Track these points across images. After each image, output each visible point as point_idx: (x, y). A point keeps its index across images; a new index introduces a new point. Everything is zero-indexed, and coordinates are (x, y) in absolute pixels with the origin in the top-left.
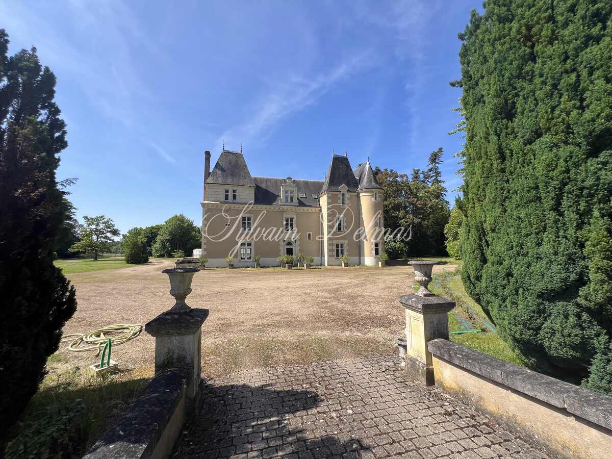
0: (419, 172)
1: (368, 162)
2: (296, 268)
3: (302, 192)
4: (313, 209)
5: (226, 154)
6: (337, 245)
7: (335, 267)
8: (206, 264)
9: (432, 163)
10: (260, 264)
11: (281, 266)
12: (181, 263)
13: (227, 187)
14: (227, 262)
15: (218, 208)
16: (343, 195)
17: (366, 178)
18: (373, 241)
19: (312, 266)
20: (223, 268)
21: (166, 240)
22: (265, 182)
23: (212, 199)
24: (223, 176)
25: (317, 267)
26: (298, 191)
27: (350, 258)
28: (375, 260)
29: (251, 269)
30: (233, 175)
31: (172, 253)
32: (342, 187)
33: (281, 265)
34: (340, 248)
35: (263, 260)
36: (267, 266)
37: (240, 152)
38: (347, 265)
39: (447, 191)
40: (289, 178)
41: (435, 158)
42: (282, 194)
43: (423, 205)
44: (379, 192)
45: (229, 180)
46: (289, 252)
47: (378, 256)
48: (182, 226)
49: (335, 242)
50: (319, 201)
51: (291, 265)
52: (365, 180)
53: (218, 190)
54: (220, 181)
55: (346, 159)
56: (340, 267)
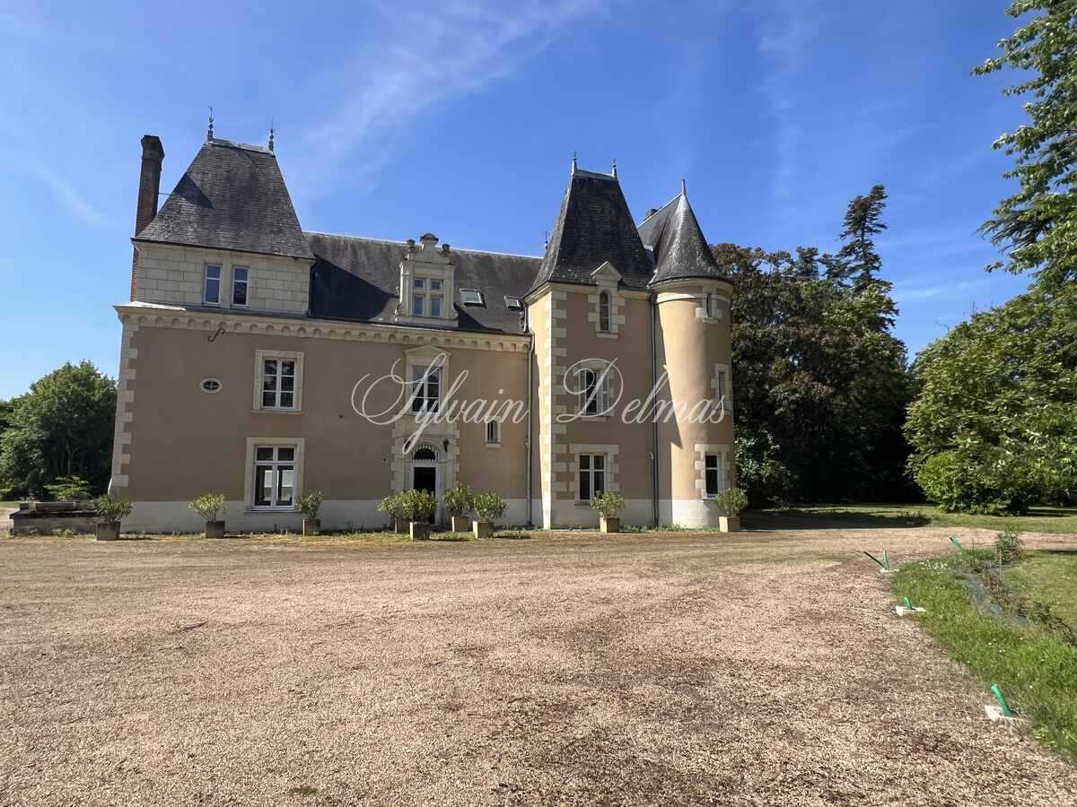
0: (815, 258)
1: (683, 198)
2: (442, 535)
3: (470, 289)
4: (507, 341)
5: (218, 151)
6: (584, 461)
7: (575, 532)
8: (124, 521)
9: (855, 232)
10: (318, 522)
11: (392, 529)
12: (33, 515)
13: (212, 258)
14: (201, 511)
15: (176, 326)
16: (604, 296)
17: (675, 246)
18: (701, 448)
19: (500, 528)
20: (187, 533)
21: (32, 444)
22: (349, 252)
23: (161, 297)
24: (202, 219)
25: (515, 532)
26: (457, 285)
27: (626, 502)
28: (707, 509)
29: (287, 538)
30: (238, 218)
31: (49, 487)
32: (600, 273)
33: (394, 524)
34: (592, 470)
35: (330, 509)
36: (345, 527)
37: (266, 149)
38: (615, 525)
39: (897, 312)
40: (429, 239)
41: (862, 215)
42: (403, 291)
43: (836, 346)
44: (720, 291)
45: (224, 237)
46: (425, 480)
47: (717, 497)
48: (86, 399)
49: (578, 449)
50: (525, 318)
51: (428, 524)
52: (674, 251)
53: (183, 267)
54: (190, 235)
55: (613, 184)
56: (593, 533)
